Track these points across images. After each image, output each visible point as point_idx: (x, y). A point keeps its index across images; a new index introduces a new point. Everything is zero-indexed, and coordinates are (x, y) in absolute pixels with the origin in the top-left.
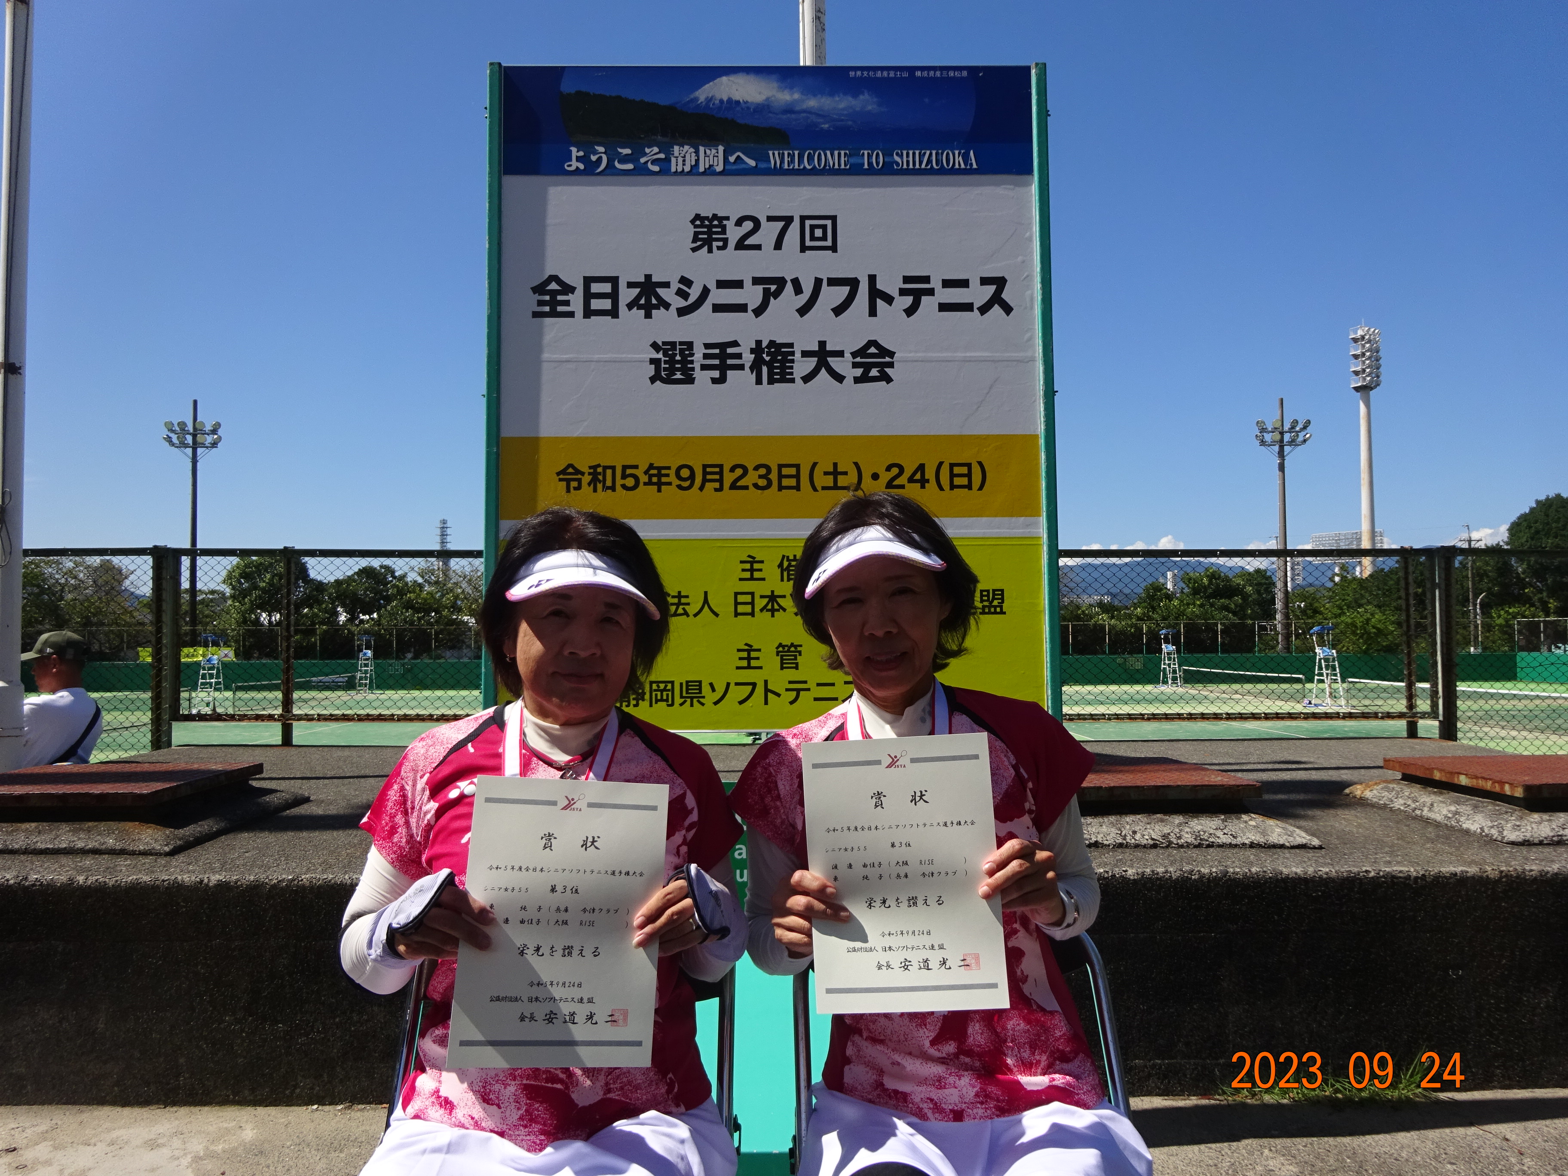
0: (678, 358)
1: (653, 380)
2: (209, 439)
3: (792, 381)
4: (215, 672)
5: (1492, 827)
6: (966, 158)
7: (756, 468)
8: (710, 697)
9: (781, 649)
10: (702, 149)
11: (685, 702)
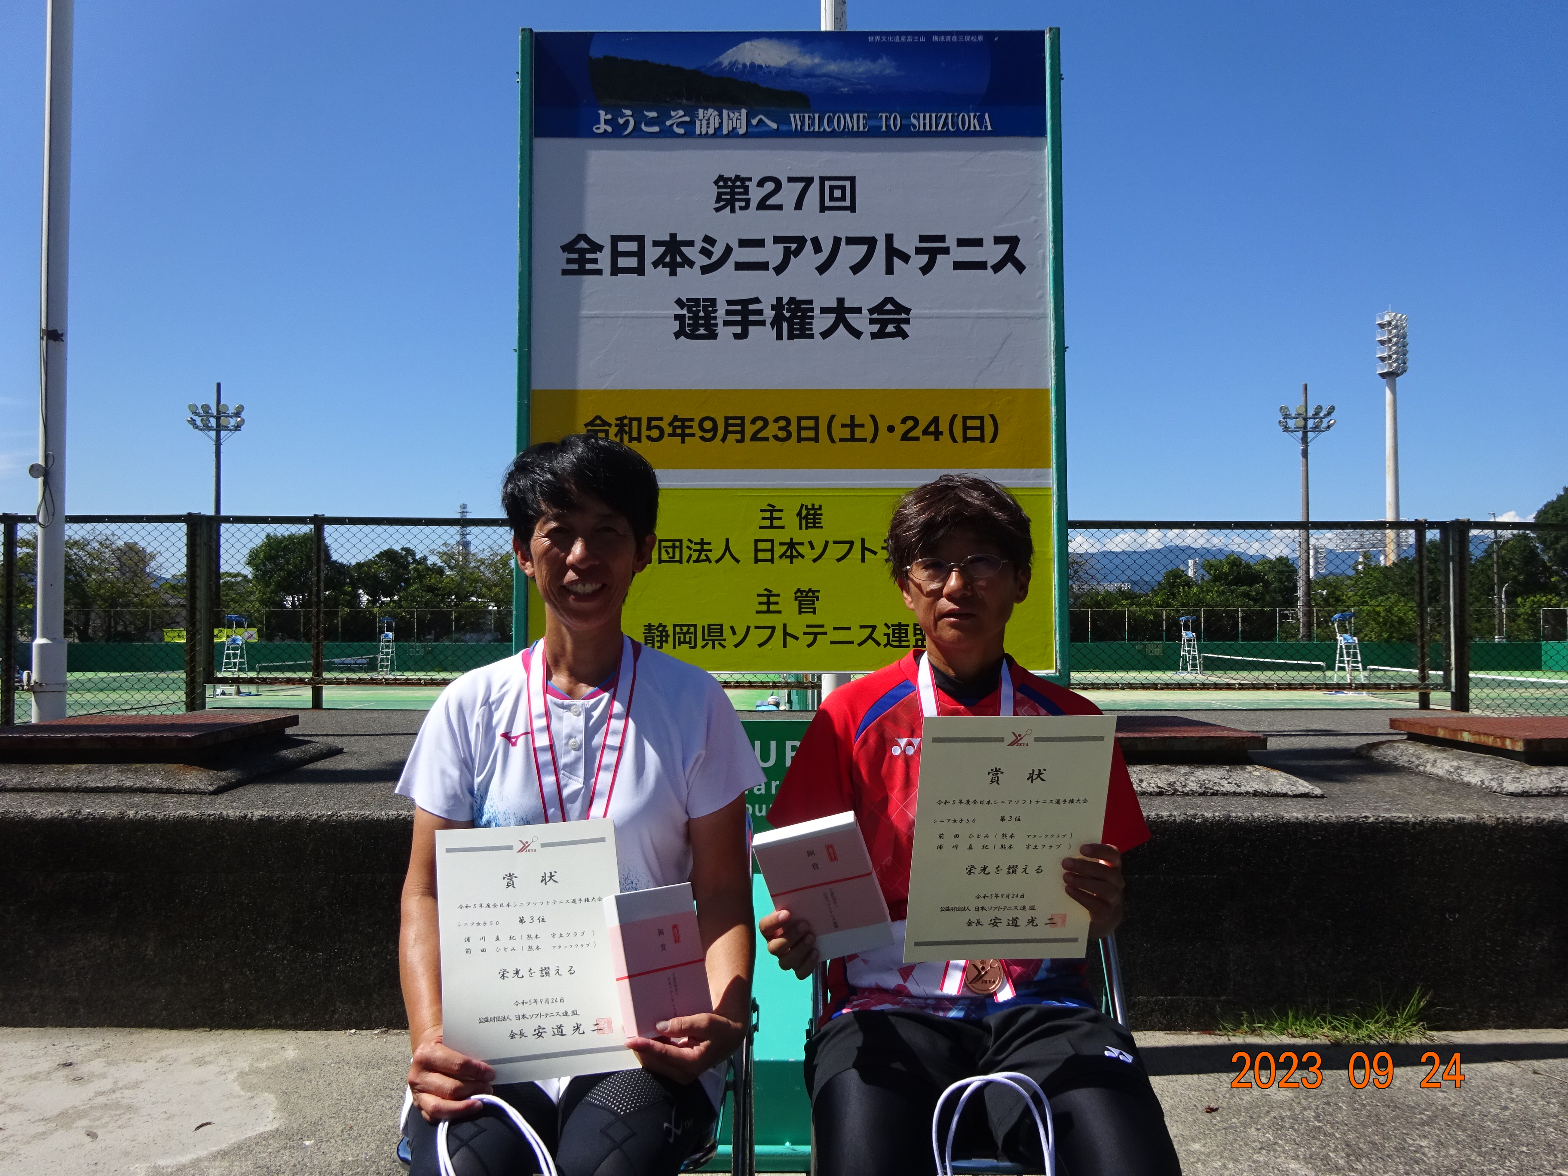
0: (702, 314)
1: (677, 335)
2: (233, 422)
3: (812, 336)
4: (239, 652)
5: (1492, 780)
6: (981, 120)
7: (777, 420)
8: (730, 640)
9: (799, 594)
10: (725, 112)
11: (707, 644)
